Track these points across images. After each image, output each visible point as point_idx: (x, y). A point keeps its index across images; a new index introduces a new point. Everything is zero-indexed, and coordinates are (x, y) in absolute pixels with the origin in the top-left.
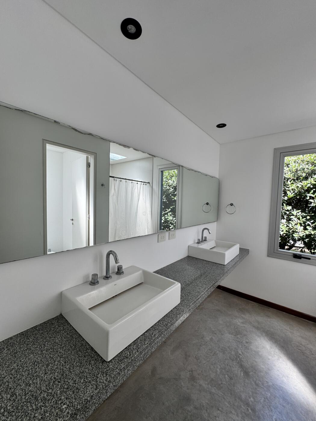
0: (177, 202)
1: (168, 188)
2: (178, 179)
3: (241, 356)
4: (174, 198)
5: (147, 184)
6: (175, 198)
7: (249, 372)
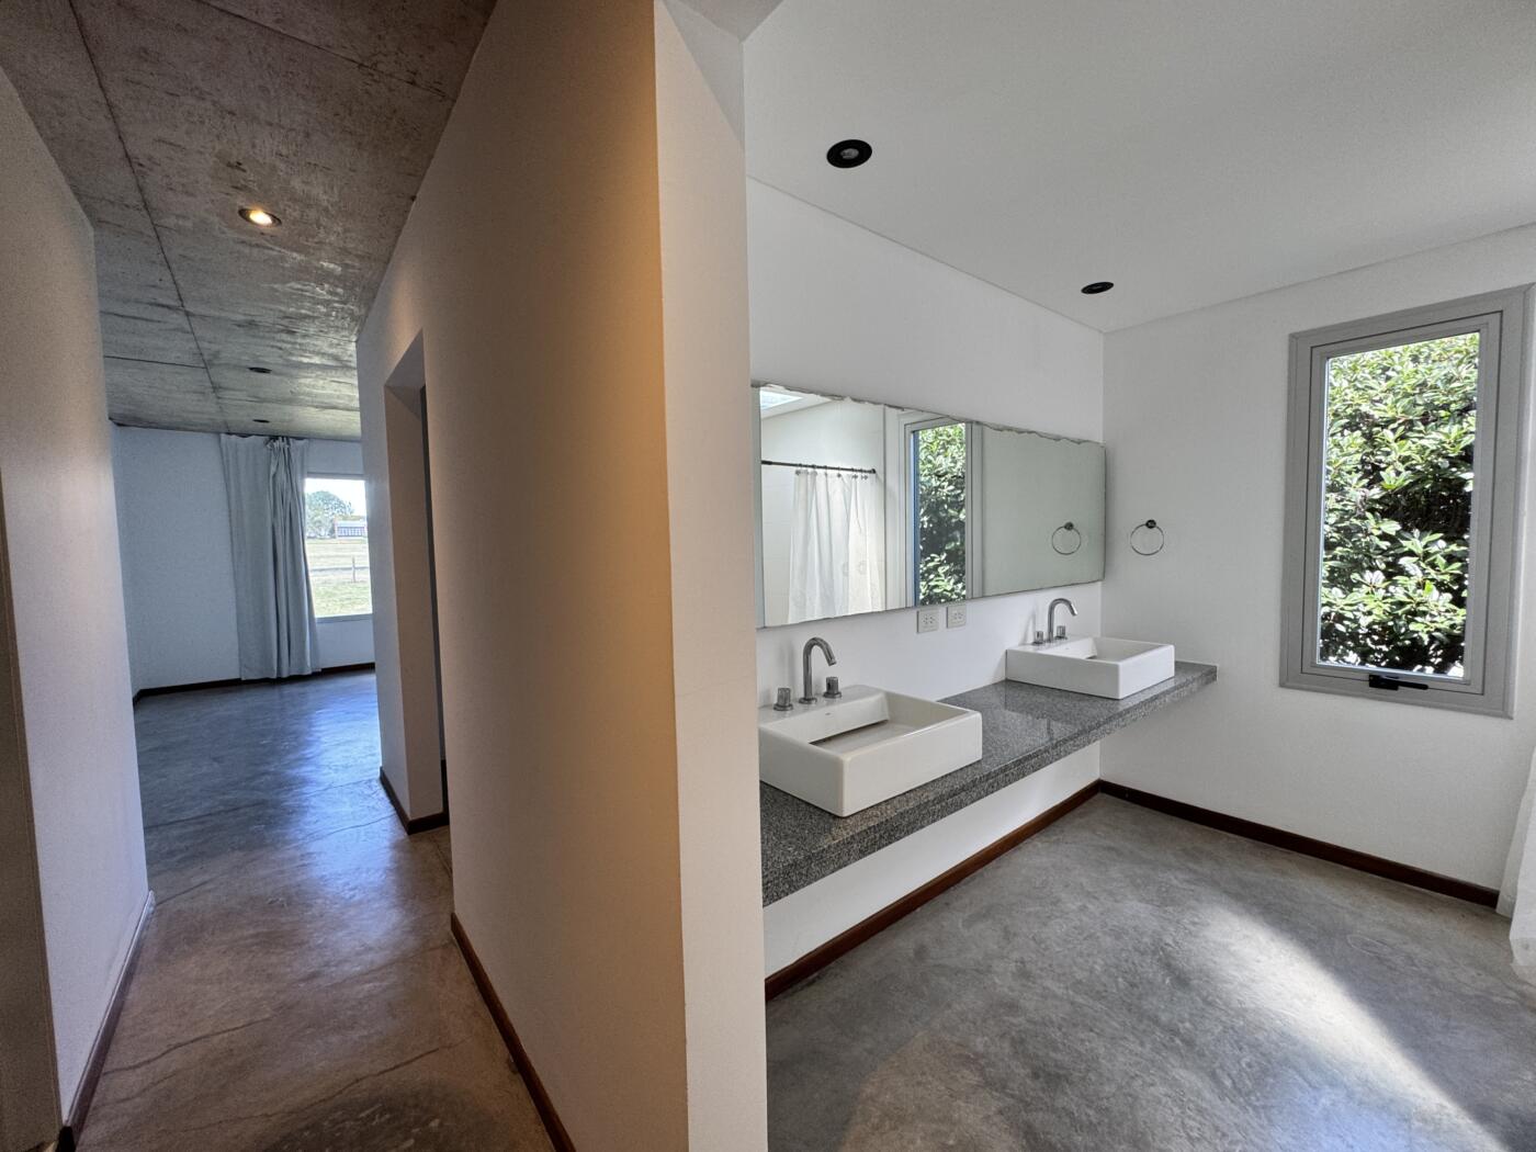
0: (968, 529)
1: (934, 483)
2: (969, 450)
3: (1170, 949)
4: (957, 517)
5: (868, 474)
6: (962, 516)
7: (1190, 980)
